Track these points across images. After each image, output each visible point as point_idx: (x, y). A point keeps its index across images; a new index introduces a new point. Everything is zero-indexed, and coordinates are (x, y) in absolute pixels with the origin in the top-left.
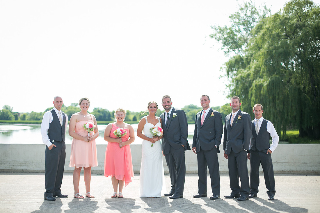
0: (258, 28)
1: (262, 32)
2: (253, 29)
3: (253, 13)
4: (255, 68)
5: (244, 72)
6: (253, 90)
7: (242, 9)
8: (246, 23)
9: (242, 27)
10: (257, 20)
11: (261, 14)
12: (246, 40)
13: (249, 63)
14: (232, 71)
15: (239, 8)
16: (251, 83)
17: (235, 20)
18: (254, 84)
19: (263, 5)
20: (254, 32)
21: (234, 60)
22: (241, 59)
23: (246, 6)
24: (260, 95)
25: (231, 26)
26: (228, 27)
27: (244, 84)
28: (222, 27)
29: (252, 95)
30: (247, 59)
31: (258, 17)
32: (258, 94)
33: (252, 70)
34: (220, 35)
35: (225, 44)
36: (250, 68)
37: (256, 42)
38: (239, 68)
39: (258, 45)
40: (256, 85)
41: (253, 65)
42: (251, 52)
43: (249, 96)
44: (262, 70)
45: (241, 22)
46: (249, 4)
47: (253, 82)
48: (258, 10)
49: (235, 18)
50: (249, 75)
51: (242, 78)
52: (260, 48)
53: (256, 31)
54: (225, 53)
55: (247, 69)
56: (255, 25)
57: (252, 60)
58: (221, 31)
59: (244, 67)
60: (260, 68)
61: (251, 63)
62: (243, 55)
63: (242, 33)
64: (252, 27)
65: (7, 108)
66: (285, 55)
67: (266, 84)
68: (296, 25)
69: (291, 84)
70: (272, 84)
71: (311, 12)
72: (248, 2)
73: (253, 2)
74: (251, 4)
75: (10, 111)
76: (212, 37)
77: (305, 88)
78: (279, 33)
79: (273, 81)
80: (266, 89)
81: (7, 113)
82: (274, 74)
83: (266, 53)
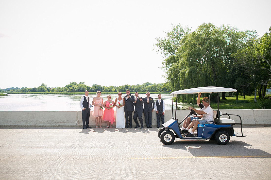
0: (184, 40)
1: (186, 42)
3: (181, 32)
4: (182, 63)
5: (176, 65)
6: (180, 76)
7: (175, 29)
8: (177, 38)
9: (175, 40)
10: (183, 35)
11: (186, 32)
12: (177, 47)
13: (178, 60)
14: (169, 64)
15: (173, 29)
16: (179, 71)
17: (171, 36)
18: (181, 72)
19: (187, 27)
20: (181, 42)
21: (170, 58)
22: (174, 58)
23: (177, 28)
24: (184, 78)
26: (166, 40)
27: (175, 72)
28: (164, 39)
29: (180, 78)
30: (177, 57)
31: (184, 34)
32: (183, 77)
33: (180, 64)
34: (162, 44)
35: (165, 49)
36: (179, 63)
37: (182, 48)
38: (172, 63)
39: (183, 50)
40: (182, 72)
41: (180, 61)
42: (179, 54)
43: (178, 78)
45: (174, 37)
47: (180, 71)
48: (184, 29)
49: (171, 34)
50: (178, 67)
51: (174, 68)
52: (184, 52)
53: (182, 42)
54: (165, 54)
55: (177, 63)
56: (182, 38)
57: (180, 58)
58: (163, 42)
59: (175, 62)
60: (184, 63)
62: (175, 55)
63: (175, 43)
64: (180, 39)
65: (43, 85)
66: (199, 55)
67: (187, 72)
68: (205, 38)
69: (202, 72)
70: (191, 72)
71: (213, 31)
72: (178, 26)
73: (181, 25)
74: (180, 26)
75: (45, 87)
76: (158, 45)
77: (209, 74)
78: (195, 43)
79: (192, 70)
80: (187, 75)
81: (43, 88)
82: (192, 66)
83: (187, 54)
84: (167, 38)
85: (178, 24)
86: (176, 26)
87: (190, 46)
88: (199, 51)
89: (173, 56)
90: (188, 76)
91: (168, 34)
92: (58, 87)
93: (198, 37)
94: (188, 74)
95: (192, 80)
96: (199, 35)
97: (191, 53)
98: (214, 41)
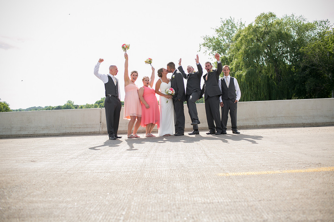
0: (237, 37)
1: (240, 38)
2: (233, 38)
3: (232, 27)
4: (236, 64)
7: (225, 25)
9: (225, 37)
10: (235, 32)
11: (238, 28)
12: (228, 46)
13: (231, 61)
15: (223, 24)
16: (233, 74)
17: (220, 33)
19: (240, 21)
20: (234, 39)
22: (226, 59)
24: (241, 82)
25: (217, 37)
26: (215, 37)
28: (212, 37)
30: (230, 58)
31: (236, 30)
33: (234, 65)
34: (210, 43)
35: (214, 50)
36: (232, 64)
37: (236, 46)
39: (237, 48)
40: (237, 75)
41: (235, 62)
42: (232, 53)
44: (241, 65)
45: (225, 34)
46: (230, 21)
47: (235, 74)
49: (220, 31)
52: (239, 50)
53: (236, 39)
55: (230, 65)
56: (234, 35)
57: (233, 59)
58: (211, 40)
60: (240, 63)
61: (233, 61)
62: (227, 56)
63: (225, 41)
65: (69, 102)
66: (258, 53)
67: (244, 74)
68: (265, 32)
69: (262, 73)
70: (249, 74)
71: (274, 22)
72: (229, 20)
73: (233, 19)
74: (231, 20)
75: (72, 105)
76: (205, 45)
77: (272, 76)
78: (252, 38)
79: (250, 71)
80: (244, 77)
81: (70, 106)
82: (249, 67)
83: (243, 52)
84: (216, 36)
85: (229, 18)
86: (226, 21)
87: (246, 41)
88: (258, 48)
89: (225, 57)
90: (246, 79)
91: (217, 30)
92: (87, 104)
93: (256, 30)
94: (246, 77)
95: (250, 84)
96: (257, 27)
97: (248, 50)
98: (277, 35)
